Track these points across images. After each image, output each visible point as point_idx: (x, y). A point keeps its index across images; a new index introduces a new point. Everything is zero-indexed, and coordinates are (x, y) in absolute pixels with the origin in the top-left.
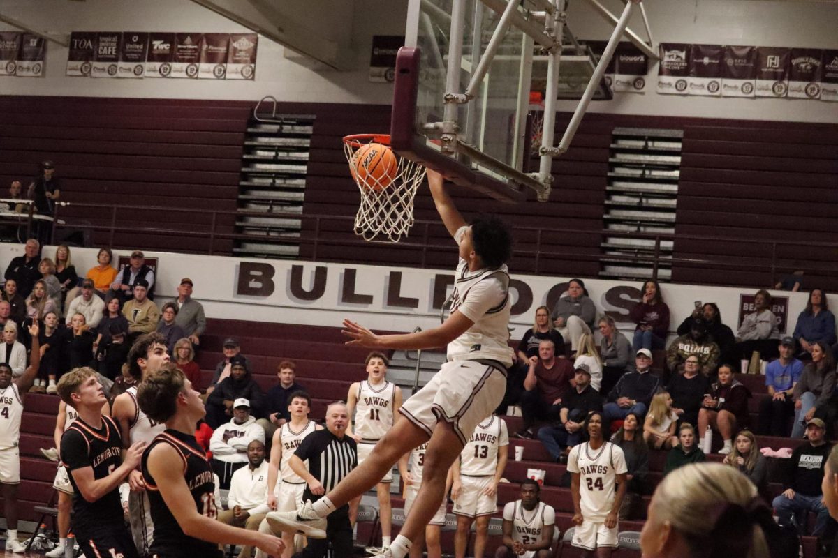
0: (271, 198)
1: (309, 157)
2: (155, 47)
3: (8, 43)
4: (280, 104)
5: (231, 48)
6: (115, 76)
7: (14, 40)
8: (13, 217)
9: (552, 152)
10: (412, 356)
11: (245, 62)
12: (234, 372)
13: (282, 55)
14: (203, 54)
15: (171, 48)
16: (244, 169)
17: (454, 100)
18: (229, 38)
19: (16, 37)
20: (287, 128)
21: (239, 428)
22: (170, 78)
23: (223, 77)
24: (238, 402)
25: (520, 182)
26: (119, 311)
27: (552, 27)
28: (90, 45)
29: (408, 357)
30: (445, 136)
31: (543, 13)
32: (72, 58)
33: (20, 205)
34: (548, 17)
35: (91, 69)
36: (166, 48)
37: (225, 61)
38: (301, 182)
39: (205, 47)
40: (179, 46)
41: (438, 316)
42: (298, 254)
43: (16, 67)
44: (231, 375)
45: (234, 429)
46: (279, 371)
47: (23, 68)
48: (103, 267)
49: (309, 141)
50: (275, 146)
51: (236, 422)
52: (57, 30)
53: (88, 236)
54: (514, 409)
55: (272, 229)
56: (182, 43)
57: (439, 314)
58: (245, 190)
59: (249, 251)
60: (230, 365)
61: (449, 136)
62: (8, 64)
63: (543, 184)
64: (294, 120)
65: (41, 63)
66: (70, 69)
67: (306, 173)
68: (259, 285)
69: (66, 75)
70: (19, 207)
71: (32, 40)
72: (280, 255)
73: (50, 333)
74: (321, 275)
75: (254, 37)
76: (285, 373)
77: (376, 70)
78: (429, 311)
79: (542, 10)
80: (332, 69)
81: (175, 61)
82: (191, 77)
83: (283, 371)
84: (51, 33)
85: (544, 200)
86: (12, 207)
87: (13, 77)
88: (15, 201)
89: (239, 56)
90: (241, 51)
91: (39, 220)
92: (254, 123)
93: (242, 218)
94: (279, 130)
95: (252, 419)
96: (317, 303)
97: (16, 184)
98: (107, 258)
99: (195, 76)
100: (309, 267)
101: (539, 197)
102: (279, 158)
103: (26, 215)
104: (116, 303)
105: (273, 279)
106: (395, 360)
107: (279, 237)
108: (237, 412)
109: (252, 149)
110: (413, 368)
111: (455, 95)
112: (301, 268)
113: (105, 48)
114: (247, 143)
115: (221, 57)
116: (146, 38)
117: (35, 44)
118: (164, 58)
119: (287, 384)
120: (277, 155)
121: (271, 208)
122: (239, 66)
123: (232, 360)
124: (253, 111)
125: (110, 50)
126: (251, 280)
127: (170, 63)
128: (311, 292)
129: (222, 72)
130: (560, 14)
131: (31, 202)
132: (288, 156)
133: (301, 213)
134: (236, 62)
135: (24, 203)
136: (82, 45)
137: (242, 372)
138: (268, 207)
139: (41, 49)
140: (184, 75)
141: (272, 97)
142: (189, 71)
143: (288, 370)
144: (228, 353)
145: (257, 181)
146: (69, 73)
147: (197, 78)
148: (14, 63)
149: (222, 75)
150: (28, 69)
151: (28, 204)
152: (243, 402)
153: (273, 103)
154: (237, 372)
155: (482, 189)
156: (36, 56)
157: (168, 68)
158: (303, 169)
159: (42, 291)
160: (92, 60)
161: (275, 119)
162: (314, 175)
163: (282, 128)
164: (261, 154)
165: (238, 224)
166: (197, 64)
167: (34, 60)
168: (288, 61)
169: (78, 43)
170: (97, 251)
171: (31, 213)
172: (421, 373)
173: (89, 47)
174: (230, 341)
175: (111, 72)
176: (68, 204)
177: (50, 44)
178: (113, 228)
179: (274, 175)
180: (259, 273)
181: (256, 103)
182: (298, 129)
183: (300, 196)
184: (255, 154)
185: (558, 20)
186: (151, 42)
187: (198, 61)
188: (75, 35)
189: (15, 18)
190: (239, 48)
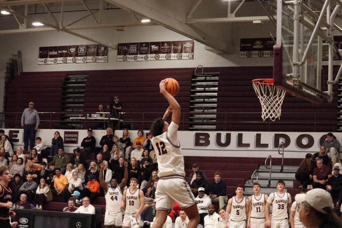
0: (204, 107)
1: (218, 89)
2: (152, 48)
3: (92, 49)
4: (205, 68)
5: (183, 47)
6: (137, 60)
7: (95, 48)
8: (102, 119)
9: (333, 83)
10: (268, 167)
11: (190, 52)
12: (197, 177)
13: (204, 49)
14: (172, 50)
15: (159, 48)
16: (192, 96)
17: (297, 65)
18: (182, 43)
19: (95, 47)
20: (208, 78)
21: (201, 200)
22: (159, 60)
23: (181, 59)
24: (200, 189)
25: (321, 95)
26: (148, 155)
27: (329, 34)
28: (126, 48)
29: (266, 167)
30: (294, 79)
31: (325, 28)
32: (119, 54)
33: (104, 114)
34: (328, 30)
35: (127, 58)
36: (157, 48)
37: (181, 52)
38: (215, 100)
39: (173, 47)
40: (162, 47)
41: (276, 151)
42: (215, 129)
43: (96, 59)
44: (196, 179)
45: (199, 200)
46: (215, 176)
47: (99, 59)
48: (140, 138)
49: (217, 83)
50: (204, 86)
51: (199, 197)
52: (112, 43)
53: (132, 126)
54: (310, 186)
55: (204, 119)
56: (163, 46)
57: (278, 150)
58: (193, 104)
59: (196, 128)
60: (196, 174)
61: (296, 79)
62: (93, 58)
63: (330, 95)
64: (211, 74)
65: (106, 57)
66: (119, 59)
67: (217, 95)
68: (204, 142)
69: (117, 61)
70: (104, 115)
71: (102, 48)
72: (208, 129)
73: (121, 165)
74: (228, 137)
75: (193, 42)
76: (217, 177)
77: (243, 52)
78: (273, 149)
79: (325, 27)
80: (225, 53)
81: (161, 53)
82: (168, 59)
83: (216, 176)
84: (110, 44)
85: (330, 101)
86: (101, 115)
87: (95, 63)
88: (103, 113)
89: (187, 50)
90: (187, 48)
91: (113, 120)
92: (195, 77)
93: (192, 115)
94: (205, 79)
95: (206, 195)
96: (228, 148)
97: (101, 106)
98: (141, 134)
99: (170, 59)
100: (224, 134)
101: (329, 101)
102: (206, 90)
103: (108, 118)
104: (147, 152)
105: (209, 139)
106: (261, 169)
107: (207, 122)
108: (200, 193)
109: (194, 87)
110: (269, 172)
111: (297, 63)
112: (220, 134)
113: (132, 49)
114: (192, 85)
115: (179, 51)
116: (148, 44)
117: (103, 49)
118: (156, 52)
119: (217, 181)
120: (205, 89)
121: (204, 111)
122: (187, 54)
123: (197, 173)
124: (194, 72)
125: (134, 50)
126: (200, 140)
127: (159, 54)
128: (225, 143)
129: (180, 57)
130: (332, 28)
131: (109, 113)
132: (209, 89)
133: (216, 112)
134: (185, 52)
135: (106, 114)
136: (123, 49)
137: (200, 178)
138: (202, 110)
139: (106, 51)
140: (165, 59)
141: (201, 66)
142: (167, 57)
143: (218, 176)
144: (194, 169)
145: (197, 100)
146: (118, 60)
147: (170, 60)
148: (95, 57)
149: (180, 58)
150: (101, 59)
151: (108, 114)
152: (202, 189)
153: (202, 68)
154: (198, 177)
155: (307, 99)
156: (104, 54)
157: (158, 56)
158: (216, 94)
159: (116, 149)
160: (127, 55)
161: (203, 74)
162: (220, 96)
163: (206, 78)
164: (198, 89)
165: (190, 118)
166: (170, 54)
167: (103, 56)
168: (207, 51)
169: (121, 48)
170: (137, 131)
171: (109, 117)
172: (272, 174)
173: (125, 49)
174: (195, 164)
175: (135, 59)
176: (124, 113)
177: (109, 49)
178: (143, 122)
179: (204, 97)
180: (204, 137)
181: (195, 68)
182: (213, 78)
183: (215, 105)
184: (196, 89)
185: (331, 31)
186: (151, 46)
187: (170, 53)
188: (120, 45)
189: (95, 39)
190: (187, 47)
